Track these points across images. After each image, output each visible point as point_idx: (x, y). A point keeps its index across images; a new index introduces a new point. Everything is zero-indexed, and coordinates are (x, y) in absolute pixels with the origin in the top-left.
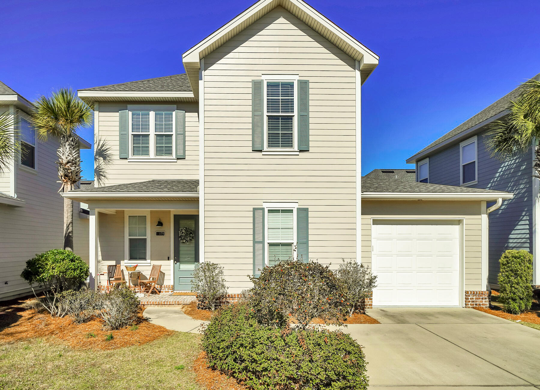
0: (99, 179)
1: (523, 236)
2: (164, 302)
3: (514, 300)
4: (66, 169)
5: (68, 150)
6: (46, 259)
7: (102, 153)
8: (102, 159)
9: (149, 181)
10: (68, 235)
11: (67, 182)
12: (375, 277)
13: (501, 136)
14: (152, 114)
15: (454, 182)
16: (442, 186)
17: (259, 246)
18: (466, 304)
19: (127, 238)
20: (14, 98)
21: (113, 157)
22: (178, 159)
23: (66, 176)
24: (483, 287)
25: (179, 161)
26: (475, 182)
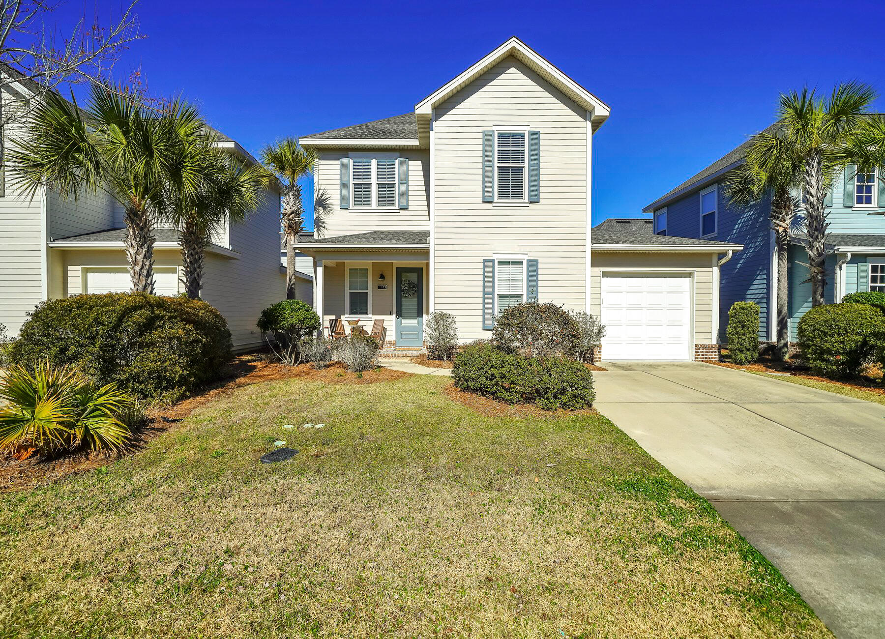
0: (318, 230)
1: (761, 291)
2: (392, 354)
3: (741, 351)
4: (290, 219)
5: (292, 200)
6: (284, 308)
7: (322, 203)
8: (321, 209)
9: (371, 233)
10: (291, 287)
11: (290, 233)
12: (604, 327)
13: (737, 186)
14: (374, 162)
15: (691, 234)
16: (674, 238)
17: (488, 297)
18: (695, 358)
19: (348, 291)
20: (231, 145)
21: (334, 207)
22: (401, 209)
23: (290, 227)
24: (714, 340)
25: (401, 211)
26: (714, 234)
